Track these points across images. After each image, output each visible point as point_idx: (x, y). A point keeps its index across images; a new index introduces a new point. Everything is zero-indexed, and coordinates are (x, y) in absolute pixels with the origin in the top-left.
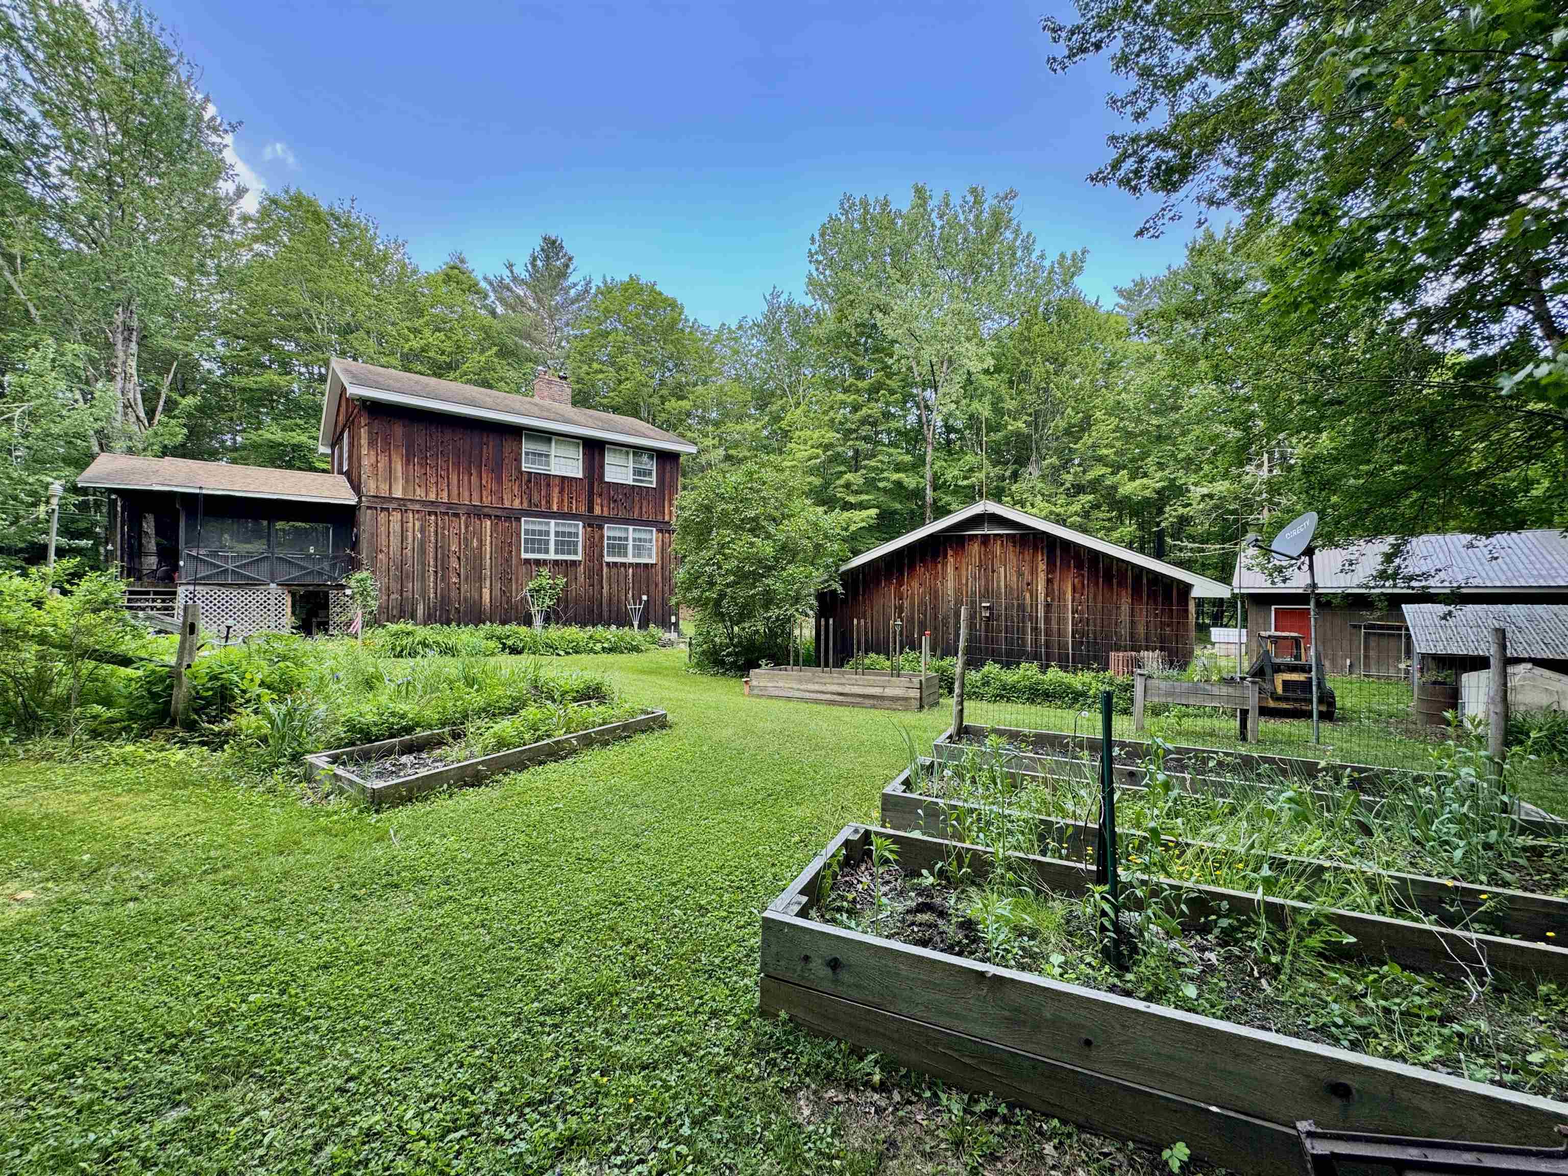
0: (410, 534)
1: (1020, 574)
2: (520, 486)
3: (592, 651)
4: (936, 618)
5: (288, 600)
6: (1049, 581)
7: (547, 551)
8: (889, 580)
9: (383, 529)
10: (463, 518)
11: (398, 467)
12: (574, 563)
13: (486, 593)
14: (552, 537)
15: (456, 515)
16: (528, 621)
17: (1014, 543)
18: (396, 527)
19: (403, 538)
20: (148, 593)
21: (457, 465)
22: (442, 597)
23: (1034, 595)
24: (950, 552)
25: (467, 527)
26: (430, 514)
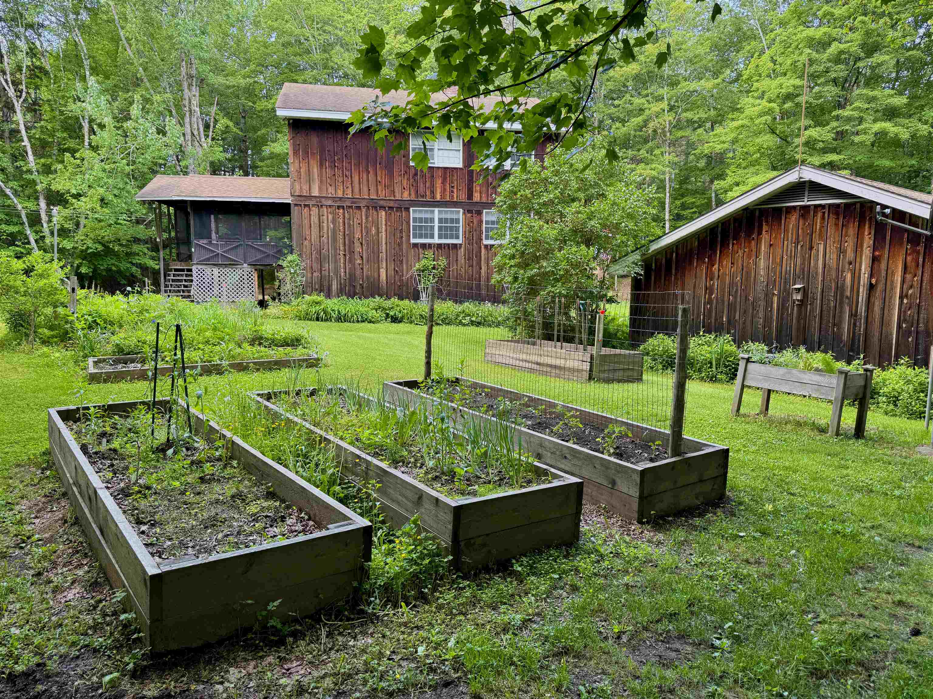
0: (325, 225)
1: (841, 251)
2: (408, 179)
3: (461, 323)
4: (747, 299)
5: (255, 276)
6: (875, 260)
7: (432, 237)
8: (700, 259)
9: (306, 222)
10: (364, 210)
11: (315, 171)
12: (455, 246)
13: (383, 272)
14: (436, 224)
15: (359, 208)
16: (416, 297)
17: (837, 214)
18: (315, 219)
19: (320, 227)
20: (183, 270)
21: (358, 165)
22: (350, 275)
23: (856, 277)
24: (765, 228)
25: (367, 218)
26: (339, 207)
